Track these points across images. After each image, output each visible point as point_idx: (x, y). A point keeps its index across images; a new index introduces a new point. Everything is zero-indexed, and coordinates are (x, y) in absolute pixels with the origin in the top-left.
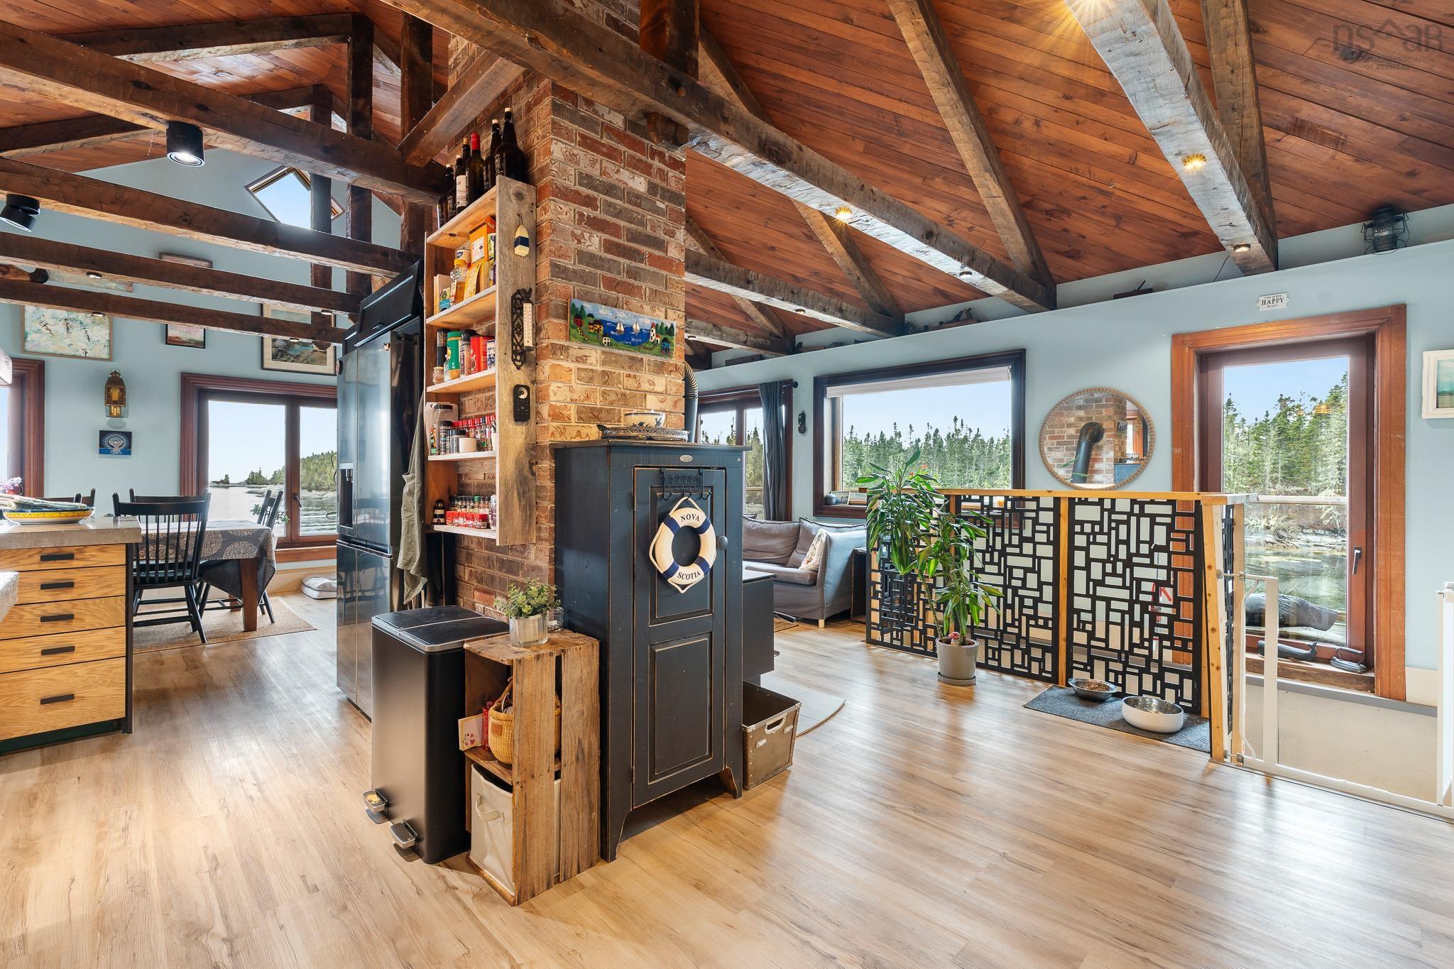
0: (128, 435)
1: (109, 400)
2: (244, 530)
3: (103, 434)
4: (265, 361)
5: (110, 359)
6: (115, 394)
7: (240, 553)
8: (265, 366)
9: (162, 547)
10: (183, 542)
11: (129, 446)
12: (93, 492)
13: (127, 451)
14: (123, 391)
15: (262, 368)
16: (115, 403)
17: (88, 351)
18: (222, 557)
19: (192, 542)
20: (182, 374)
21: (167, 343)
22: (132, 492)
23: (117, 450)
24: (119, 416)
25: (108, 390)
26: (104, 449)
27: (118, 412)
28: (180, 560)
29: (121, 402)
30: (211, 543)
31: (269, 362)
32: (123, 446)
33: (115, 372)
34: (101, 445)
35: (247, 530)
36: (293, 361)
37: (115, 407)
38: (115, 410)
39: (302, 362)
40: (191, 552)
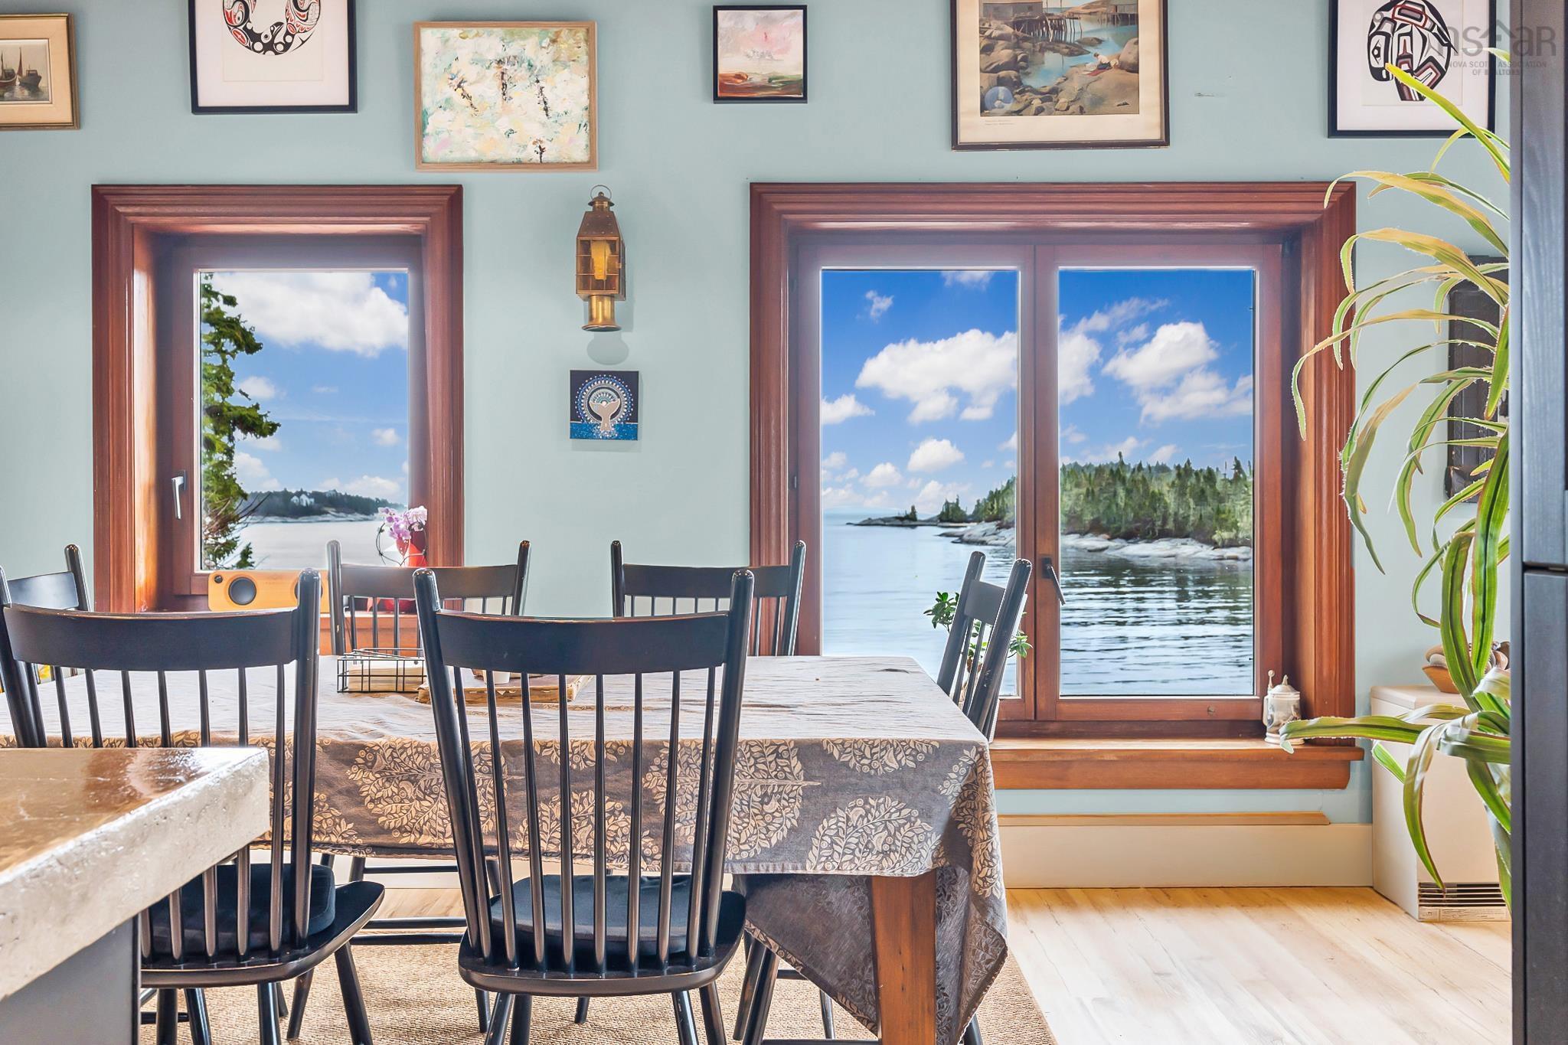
0: (630, 381)
1: (587, 281)
2: (885, 745)
3: (579, 380)
4: (962, 120)
5: (590, 164)
6: (601, 258)
7: (868, 848)
8: (964, 137)
9: (584, 804)
10: (654, 781)
11: (633, 415)
12: (524, 549)
13: (628, 429)
14: (617, 249)
15: (956, 145)
16: (599, 285)
17: (545, 145)
18: (802, 859)
19: (688, 784)
20: (752, 184)
21: (717, 99)
22: (616, 549)
23: (607, 426)
24: (609, 328)
25: (585, 247)
26: (581, 428)
27: (608, 313)
28: (650, 870)
29: (613, 285)
30: (765, 798)
31: (975, 127)
32: (621, 415)
33: (601, 197)
34: (575, 415)
35: (898, 746)
36: (1039, 111)
37: (601, 297)
38: (602, 308)
39: (1066, 110)
40: (685, 832)
